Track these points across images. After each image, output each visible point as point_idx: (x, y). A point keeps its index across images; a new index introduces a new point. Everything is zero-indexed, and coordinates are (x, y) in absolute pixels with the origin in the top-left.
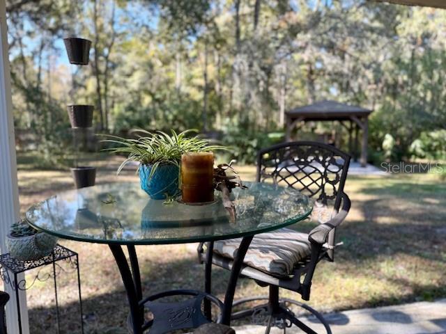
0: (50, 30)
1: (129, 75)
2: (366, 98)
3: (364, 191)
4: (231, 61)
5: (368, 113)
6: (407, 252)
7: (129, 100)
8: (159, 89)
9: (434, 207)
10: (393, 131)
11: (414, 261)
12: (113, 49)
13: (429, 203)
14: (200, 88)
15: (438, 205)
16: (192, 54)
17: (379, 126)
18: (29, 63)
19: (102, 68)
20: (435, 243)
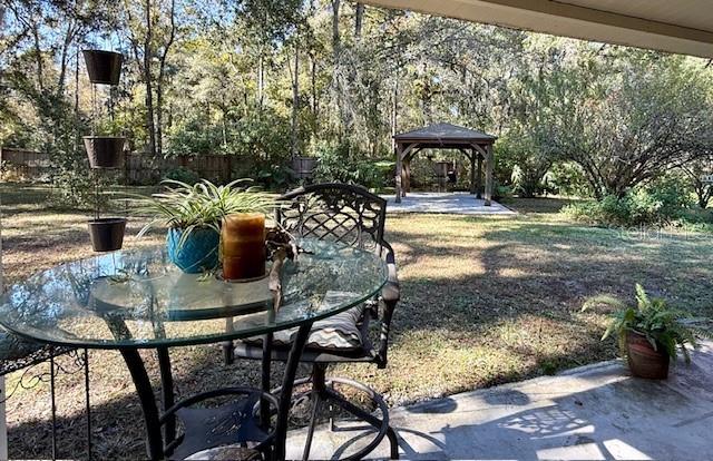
0: (81, 18)
1: (194, 83)
2: (490, 121)
3: (487, 236)
4: (329, 71)
5: (492, 140)
6: (532, 312)
7: (193, 115)
8: (235, 103)
9: (565, 254)
10: (522, 161)
11: (539, 322)
12: (172, 49)
13: (559, 249)
14: (289, 102)
15: (569, 251)
16: (278, 61)
17: (506, 154)
18: (48, 60)
19: (156, 71)
20: (564, 298)
